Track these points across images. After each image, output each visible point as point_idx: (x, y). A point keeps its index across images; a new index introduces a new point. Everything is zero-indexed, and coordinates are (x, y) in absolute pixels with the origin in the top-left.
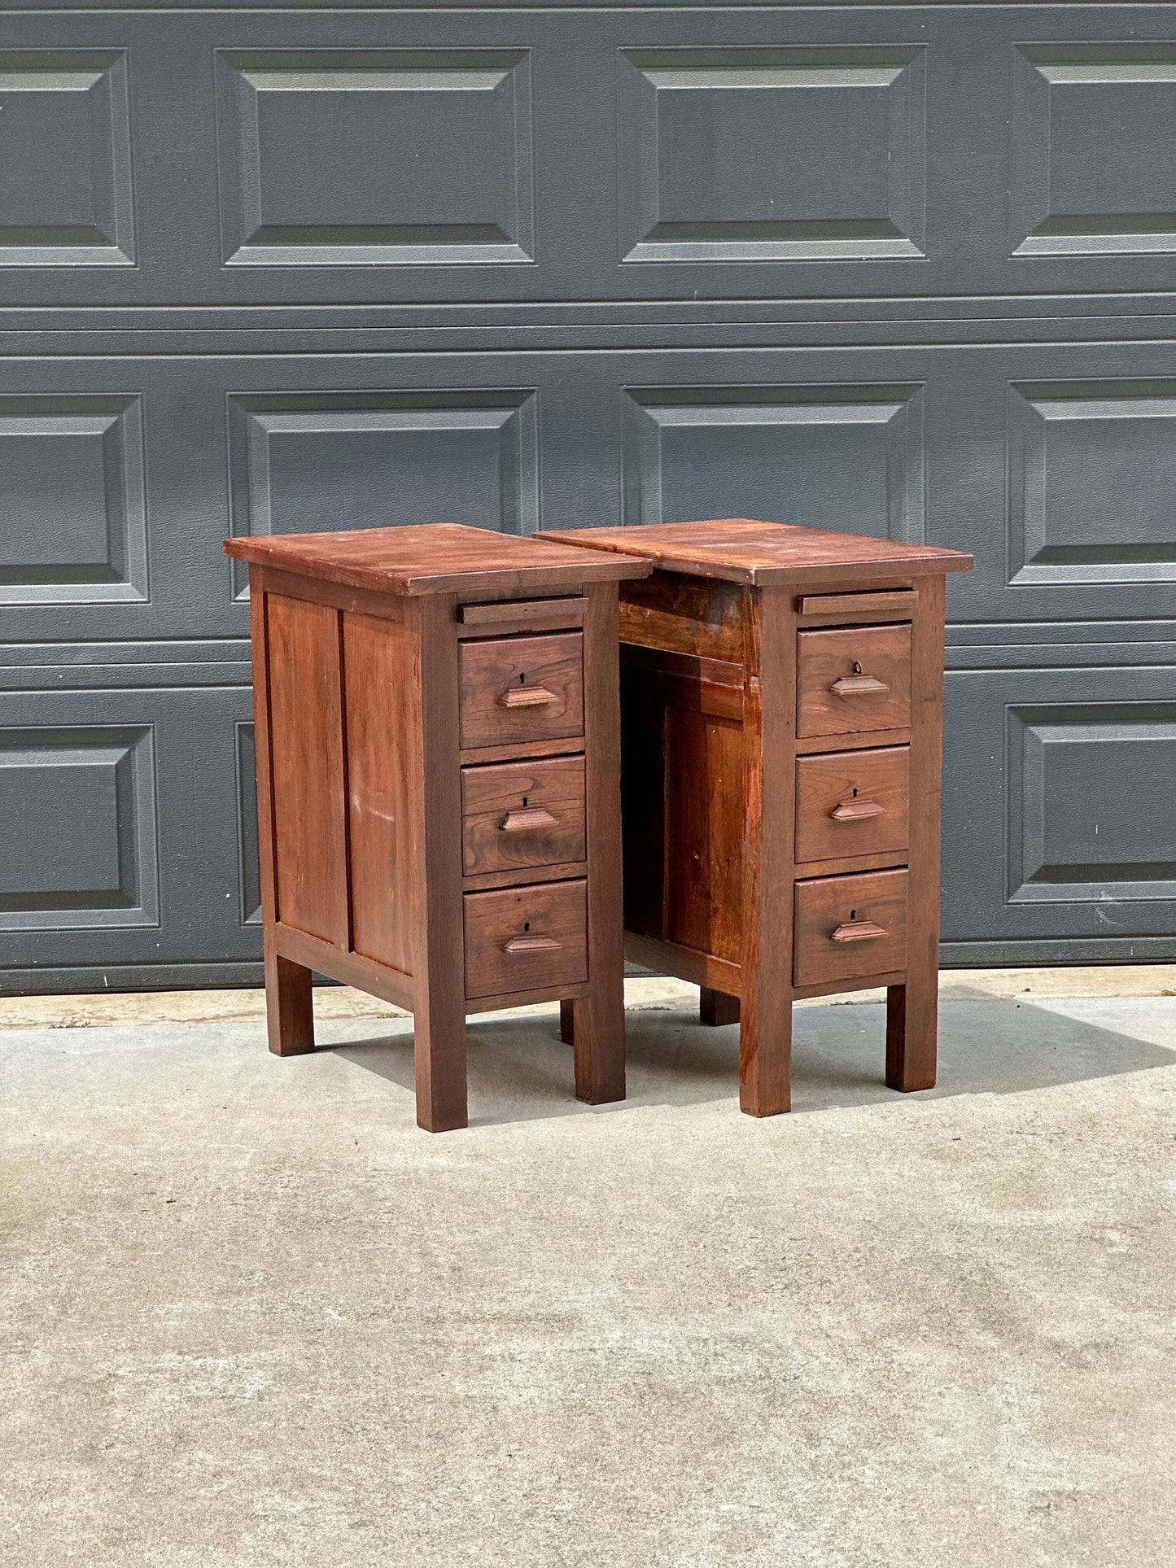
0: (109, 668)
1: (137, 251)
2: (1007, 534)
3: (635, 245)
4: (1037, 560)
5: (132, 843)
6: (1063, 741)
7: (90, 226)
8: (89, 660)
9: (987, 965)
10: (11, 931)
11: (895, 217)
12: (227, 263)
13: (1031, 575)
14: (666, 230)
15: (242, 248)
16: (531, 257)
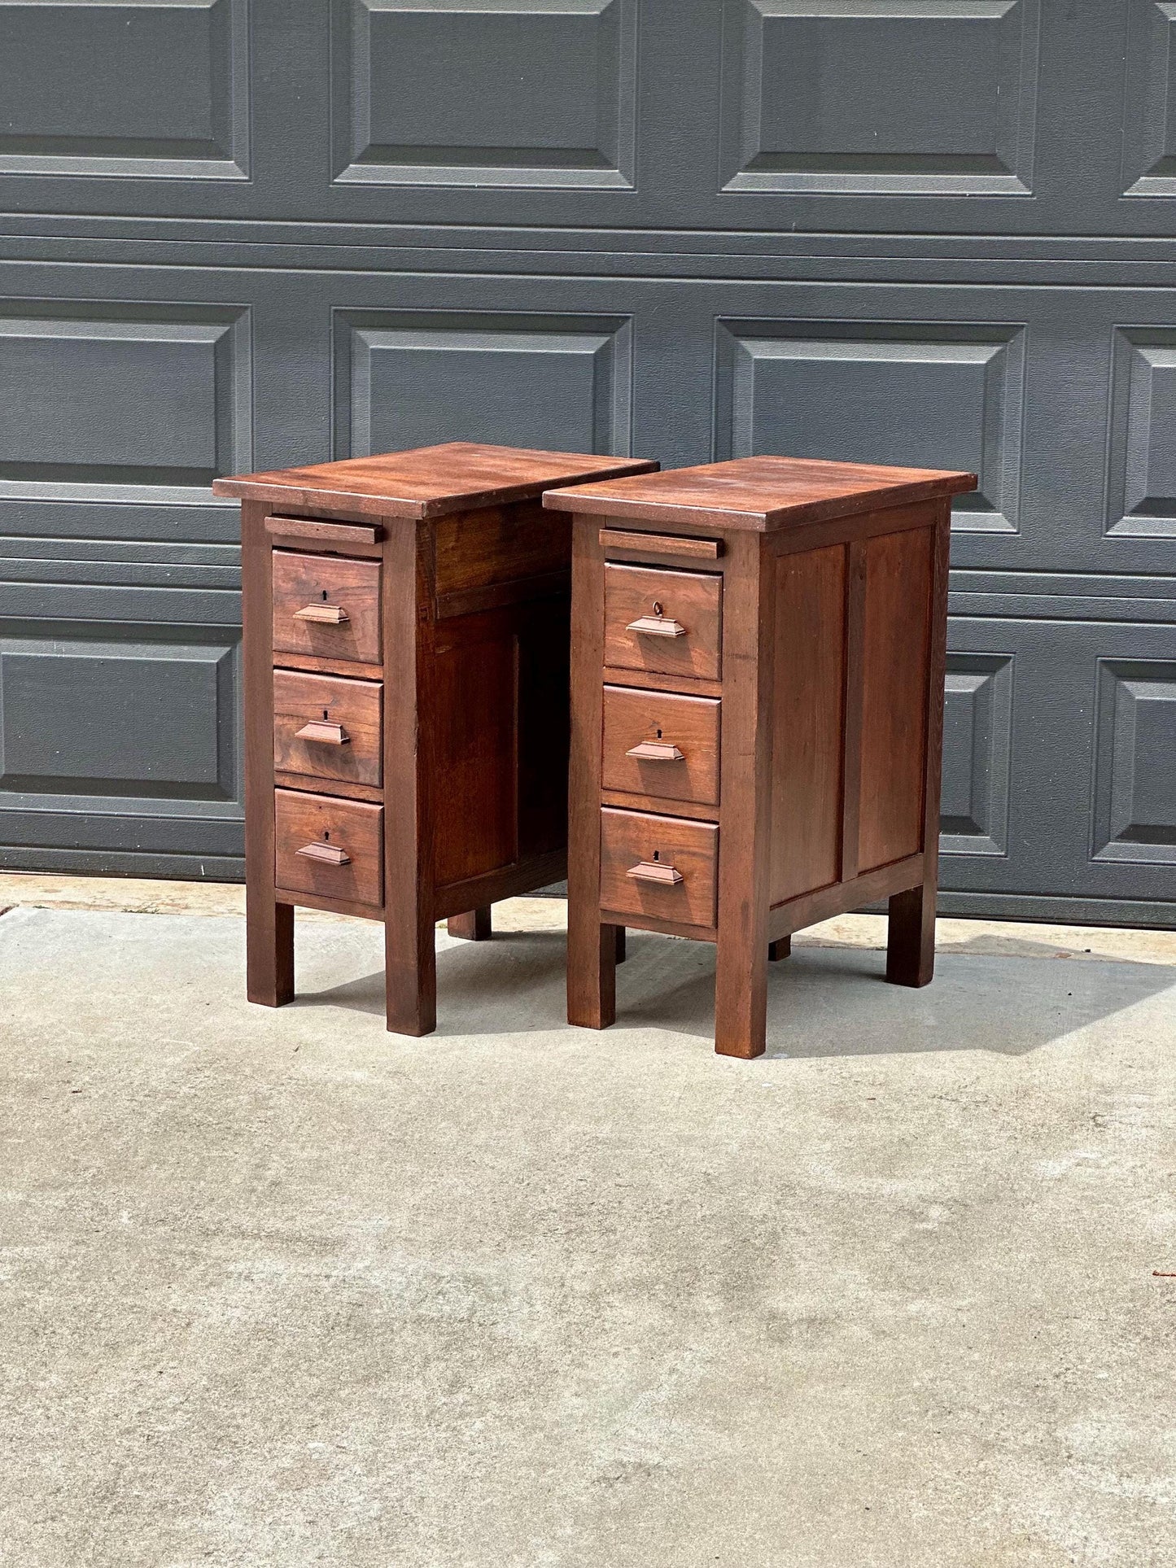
0: (214, 569)
1: (251, 165)
2: (1106, 483)
3: (735, 175)
4: (1137, 511)
5: (230, 738)
6: (1158, 698)
7: (207, 141)
8: (193, 561)
9: (1069, 921)
10: (117, 816)
11: (1000, 152)
12: (336, 180)
13: (1131, 527)
14: (767, 160)
15: (351, 165)
16: (631, 184)
